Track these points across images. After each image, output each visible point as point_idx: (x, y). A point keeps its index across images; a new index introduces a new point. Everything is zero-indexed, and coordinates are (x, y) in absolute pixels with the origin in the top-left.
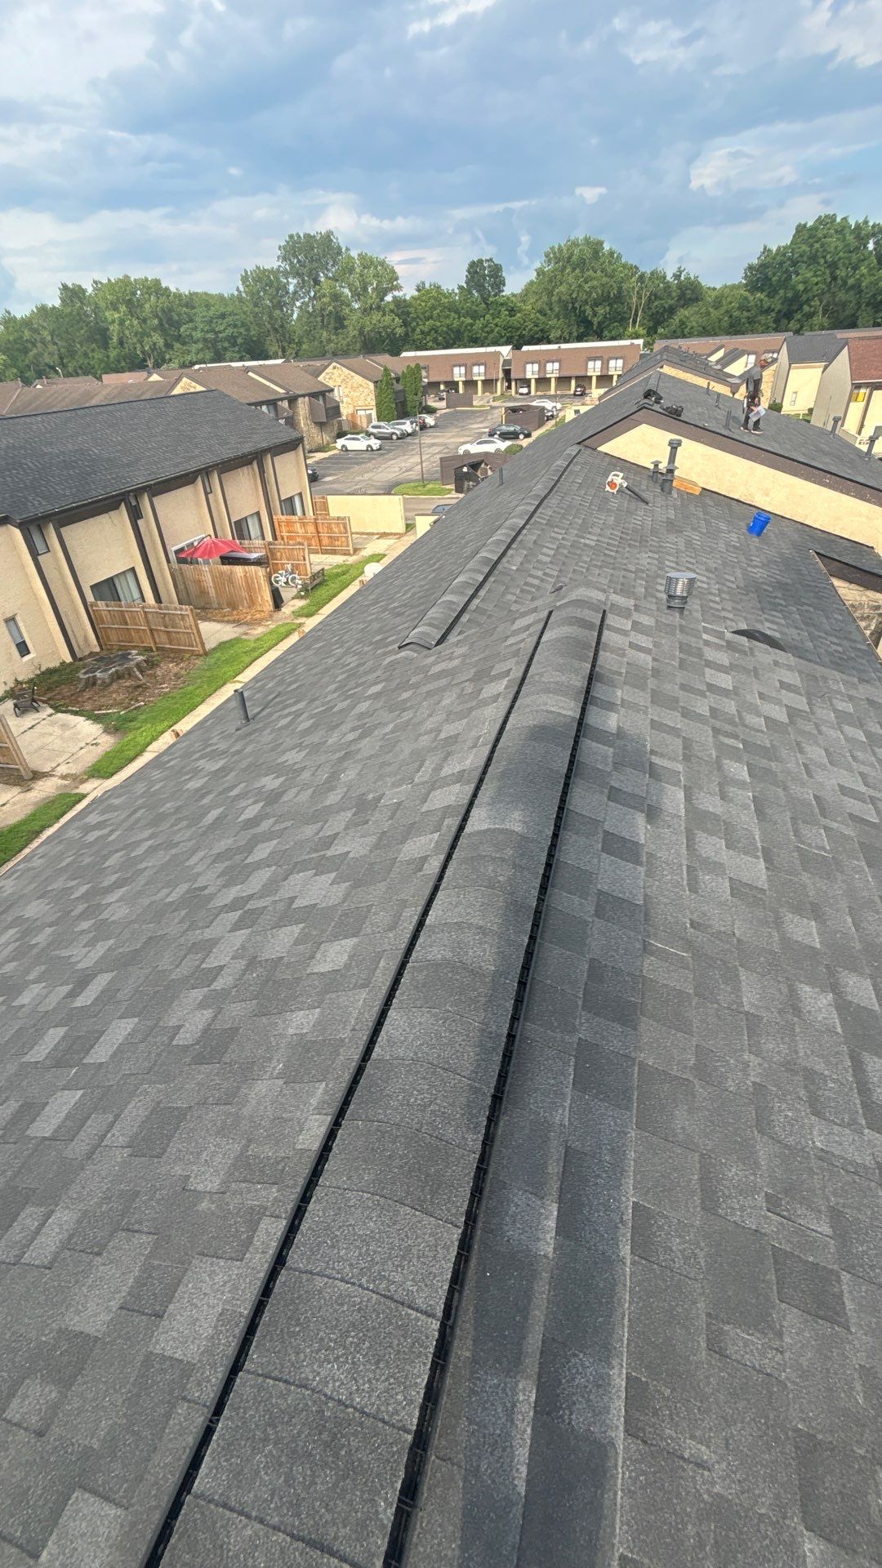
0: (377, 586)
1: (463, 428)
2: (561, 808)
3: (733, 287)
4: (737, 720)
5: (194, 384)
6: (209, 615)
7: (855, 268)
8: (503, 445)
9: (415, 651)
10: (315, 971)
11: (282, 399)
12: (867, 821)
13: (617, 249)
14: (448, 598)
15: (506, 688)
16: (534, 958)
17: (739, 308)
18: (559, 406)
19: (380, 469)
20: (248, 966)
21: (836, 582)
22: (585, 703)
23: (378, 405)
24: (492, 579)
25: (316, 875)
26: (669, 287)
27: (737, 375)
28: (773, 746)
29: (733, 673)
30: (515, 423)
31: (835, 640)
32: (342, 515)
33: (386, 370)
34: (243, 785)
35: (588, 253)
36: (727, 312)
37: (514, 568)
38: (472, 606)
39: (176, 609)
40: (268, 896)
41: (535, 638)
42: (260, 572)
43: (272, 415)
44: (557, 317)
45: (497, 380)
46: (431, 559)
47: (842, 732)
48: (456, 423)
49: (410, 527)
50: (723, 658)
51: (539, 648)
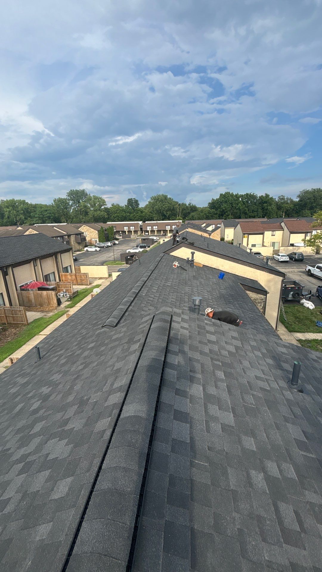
0: (96, 300)
1: (128, 245)
2: (158, 402)
3: (206, 208)
4: (219, 353)
5: (33, 231)
6: (31, 309)
7: (237, 204)
8: (141, 250)
9: (108, 328)
10: (52, 498)
11: (65, 236)
12: (266, 389)
13: (171, 197)
14: (120, 307)
15: (138, 347)
16: (147, 479)
17: (208, 213)
18: (158, 238)
19: (100, 257)
20: (23, 497)
21: (248, 292)
22: (166, 353)
23: (99, 238)
24: (136, 299)
25: (59, 440)
26: (188, 207)
27: (210, 230)
28: (232, 362)
29: (216, 335)
30: (144, 243)
31: (251, 313)
32: (85, 272)
33: (102, 227)
34: (34, 391)
35: (163, 198)
36: (205, 214)
37: (144, 295)
38: (129, 309)
39: (17, 308)
40: (37, 453)
41: (149, 326)
42: (53, 293)
43: (62, 240)
44: (156, 214)
45: (138, 231)
46: (116, 290)
47: (254, 354)
48: (125, 243)
49: (110, 275)
50: (212, 329)
51: (150, 331)
